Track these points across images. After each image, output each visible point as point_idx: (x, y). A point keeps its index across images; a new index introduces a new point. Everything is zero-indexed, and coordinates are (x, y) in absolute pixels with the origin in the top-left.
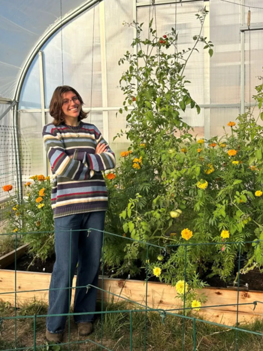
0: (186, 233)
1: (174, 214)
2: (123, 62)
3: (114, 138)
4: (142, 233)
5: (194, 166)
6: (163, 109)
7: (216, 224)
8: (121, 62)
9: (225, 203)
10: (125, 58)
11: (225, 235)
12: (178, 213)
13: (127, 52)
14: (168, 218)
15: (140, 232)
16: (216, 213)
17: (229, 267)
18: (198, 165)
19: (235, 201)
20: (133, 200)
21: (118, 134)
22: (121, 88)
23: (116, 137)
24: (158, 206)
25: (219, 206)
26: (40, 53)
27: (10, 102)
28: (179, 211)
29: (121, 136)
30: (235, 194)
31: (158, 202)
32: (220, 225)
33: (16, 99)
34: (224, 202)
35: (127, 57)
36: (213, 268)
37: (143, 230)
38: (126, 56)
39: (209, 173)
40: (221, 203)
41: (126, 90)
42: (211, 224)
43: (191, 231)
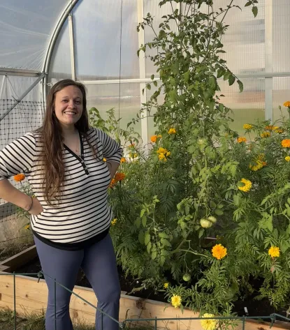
0: (218, 250)
1: (205, 223)
2: (143, 28)
3: (129, 125)
4: (160, 248)
5: (229, 164)
6: (192, 86)
7: (262, 237)
8: (140, 28)
9: (273, 212)
10: (146, 22)
11: (274, 252)
12: (211, 221)
13: (149, 14)
14: (198, 227)
15: (157, 246)
16: (261, 224)
17: (284, 289)
18: (234, 162)
19: (285, 211)
20: (148, 206)
21: (133, 119)
22: (150, 58)
23: (131, 123)
24: (183, 213)
25: (265, 215)
26: (70, 17)
27: (38, 74)
28: (212, 219)
29: (136, 122)
30: (287, 201)
31: (183, 207)
32: (267, 240)
33: (46, 71)
34: (271, 211)
35: (148, 20)
36: (261, 290)
37: (161, 245)
38: (146, 19)
39: (255, 169)
40: (268, 211)
41: (156, 61)
42: (256, 237)
43: (225, 247)
